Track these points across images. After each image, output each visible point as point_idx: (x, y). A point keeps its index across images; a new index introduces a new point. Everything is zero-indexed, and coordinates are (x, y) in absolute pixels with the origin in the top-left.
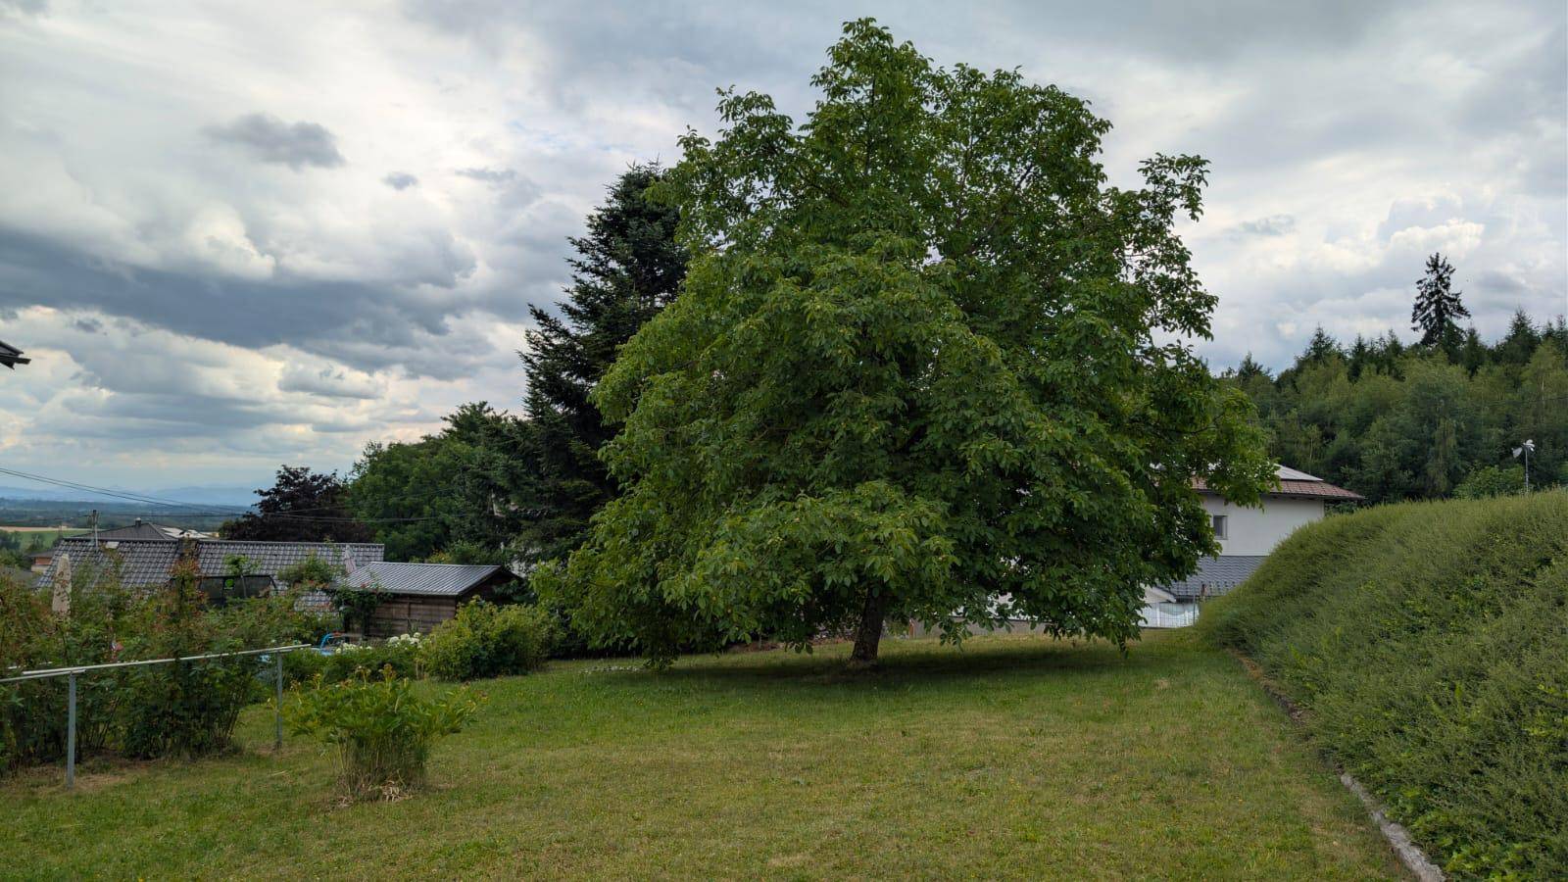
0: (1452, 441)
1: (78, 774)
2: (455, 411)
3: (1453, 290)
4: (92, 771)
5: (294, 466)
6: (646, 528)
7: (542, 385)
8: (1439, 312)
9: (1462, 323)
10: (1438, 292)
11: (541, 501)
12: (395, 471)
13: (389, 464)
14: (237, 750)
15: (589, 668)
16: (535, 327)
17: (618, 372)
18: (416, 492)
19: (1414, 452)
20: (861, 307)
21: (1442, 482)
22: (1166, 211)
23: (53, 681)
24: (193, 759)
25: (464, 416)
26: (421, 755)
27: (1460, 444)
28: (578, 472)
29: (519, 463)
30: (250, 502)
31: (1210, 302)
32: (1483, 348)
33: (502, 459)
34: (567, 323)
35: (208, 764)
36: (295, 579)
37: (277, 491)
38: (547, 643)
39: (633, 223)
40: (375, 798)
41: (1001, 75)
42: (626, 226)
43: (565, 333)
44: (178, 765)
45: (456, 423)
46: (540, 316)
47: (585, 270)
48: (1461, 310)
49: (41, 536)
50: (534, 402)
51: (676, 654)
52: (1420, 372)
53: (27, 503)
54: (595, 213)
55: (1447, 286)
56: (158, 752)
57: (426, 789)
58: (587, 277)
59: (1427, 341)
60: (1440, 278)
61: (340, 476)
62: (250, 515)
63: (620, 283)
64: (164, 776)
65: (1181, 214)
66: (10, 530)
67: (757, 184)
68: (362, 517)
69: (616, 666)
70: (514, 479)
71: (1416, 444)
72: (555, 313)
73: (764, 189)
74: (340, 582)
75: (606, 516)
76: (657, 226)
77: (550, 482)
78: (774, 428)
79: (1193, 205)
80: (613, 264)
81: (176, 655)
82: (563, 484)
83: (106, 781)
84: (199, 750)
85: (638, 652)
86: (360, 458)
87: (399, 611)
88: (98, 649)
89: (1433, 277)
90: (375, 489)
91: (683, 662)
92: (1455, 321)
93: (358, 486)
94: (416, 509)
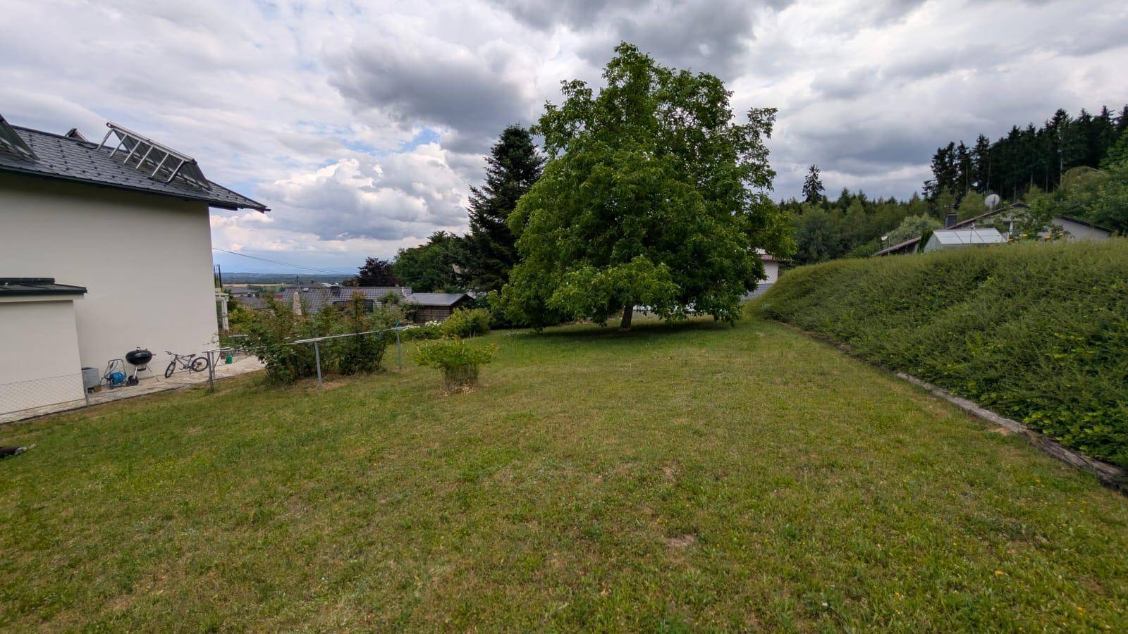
0: (820, 239)
1: (323, 382)
2: (432, 235)
3: (819, 180)
4: (327, 380)
5: (373, 258)
6: (533, 277)
7: (476, 221)
8: (814, 188)
9: (821, 193)
10: (813, 180)
11: (479, 267)
12: (412, 259)
13: (409, 257)
14: (384, 370)
15: (509, 333)
16: (473, 195)
17: (516, 212)
18: (420, 267)
19: (806, 243)
20: (636, 175)
21: (815, 255)
22: (757, 134)
23: (306, 344)
24: (368, 375)
25: (436, 237)
26: (476, 373)
27: (823, 240)
28: (494, 256)
29: (468, 252)
30: (357, 273)
31: (772, 174)
32: (829, 203)
33: (461, 251)
34: (484, 193)
35: (374, 376)
36: (385, 301)
37: (366, 268)
38: (490, 324)
39: (511, 150)
40: (459, 392)
41: (683, 72)
42: (507, 152)
43: (484, 198)
44: (362, 377)
45: (432, 239)
46: (474, 190)
47: (491, 172)
48: (821, 187)
49: (274, 287)
50: (474, 228)
51: (545, 326)
52: (810, 211)
53: (267, 275)
54: (494, 147)
55: (817, 178)
56: (353, 372)
57: (480, 387)
58: (492, 174)
59: (807, 200)
60: (814, 175)
61: (390, 261)
62: (357, 277)
63: (506, 176)
64: (358, 383)
65: (763, 136)
66: (262, 285)
67: (577, 124)
68: (400, 276)
69: (518, 332)
70: (468, 259)
71: (807, 240)
72: (479, 189)
73: (581, 126)
74: (402, 301)
75: (514, 272)
76: (521, 151)
77: (482, 260)
78: (590, 232)
79: (768, 132)
80: (502, 169)
81: (357, 332)
82: (488, 261)
83: (335, 385)
84: (370, 371)
85: (528, 326)
86: (396, 254)
87: (427, 312)
88: (323, 330)
89: (812, 174)
90: (405, 266)
91: (546, 330)
92: (819, 192)
93: (397, 265)
94: (420, 273)
